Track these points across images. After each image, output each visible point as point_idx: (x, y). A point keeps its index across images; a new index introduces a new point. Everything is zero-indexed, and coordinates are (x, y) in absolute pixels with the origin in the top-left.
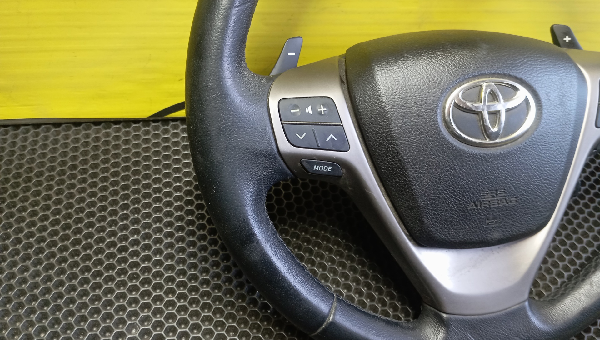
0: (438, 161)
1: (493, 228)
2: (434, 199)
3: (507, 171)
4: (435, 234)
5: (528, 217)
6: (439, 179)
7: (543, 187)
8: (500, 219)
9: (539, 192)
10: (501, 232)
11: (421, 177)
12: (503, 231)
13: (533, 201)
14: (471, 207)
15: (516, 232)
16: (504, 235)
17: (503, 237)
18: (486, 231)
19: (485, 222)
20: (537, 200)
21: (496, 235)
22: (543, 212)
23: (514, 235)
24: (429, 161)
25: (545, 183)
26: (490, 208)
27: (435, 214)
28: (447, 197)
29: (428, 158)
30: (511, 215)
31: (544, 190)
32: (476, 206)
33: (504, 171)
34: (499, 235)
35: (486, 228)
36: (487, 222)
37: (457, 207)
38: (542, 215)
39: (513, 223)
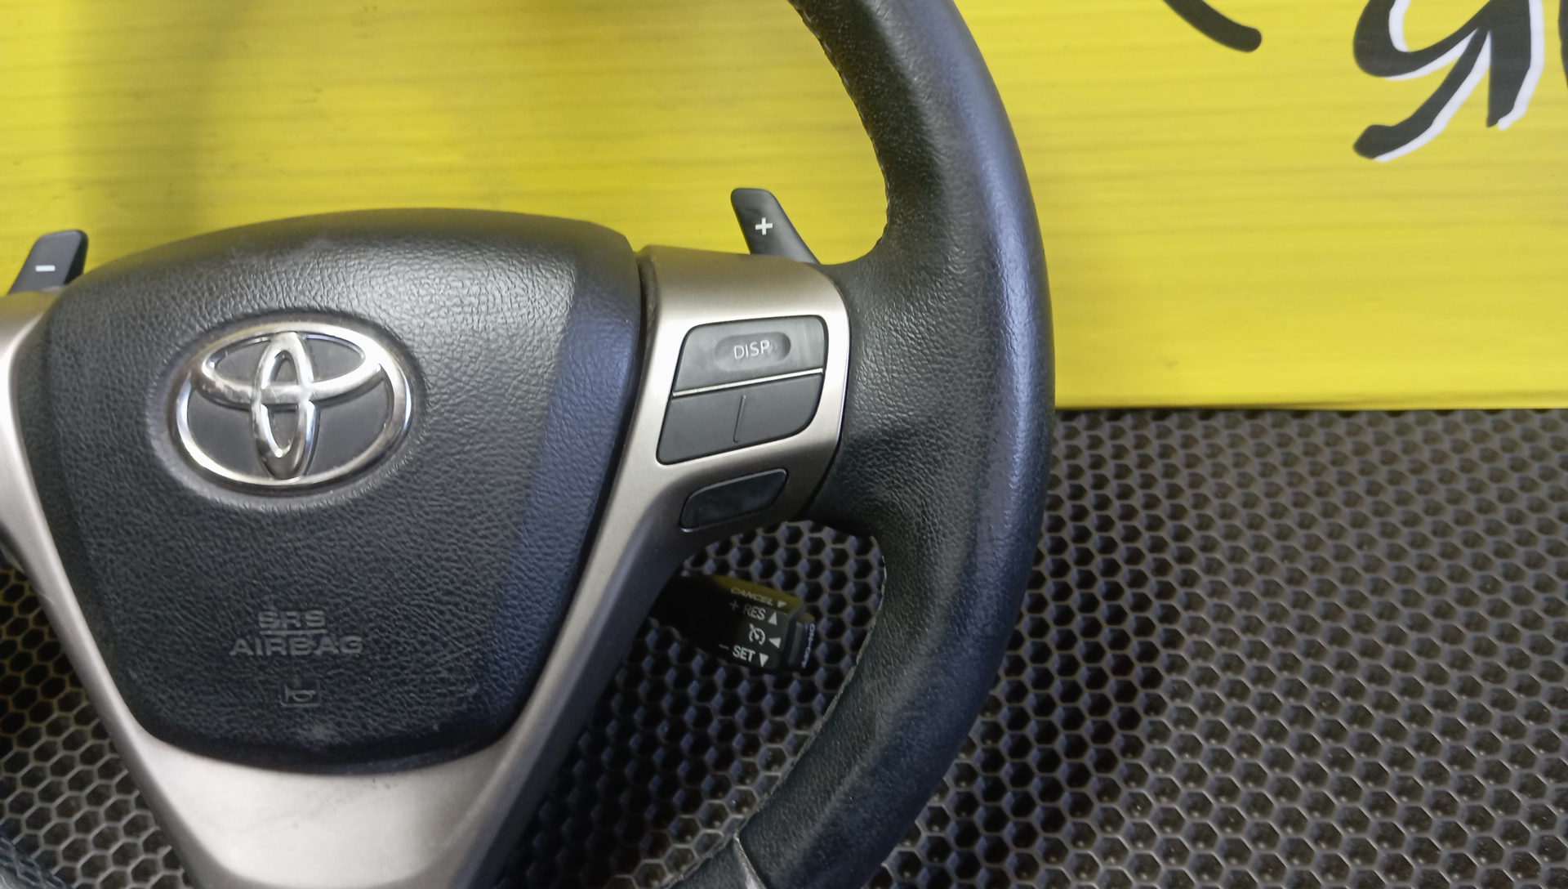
0: (146, 523)
1: (306, 710)
2: (144, 620)
3: (324, 561)
4: (160, 710)
5: (408, 692)
6: (154, 571)
7: (442, 613)
8: (322, 688)
9: (433, 627)
10: (330, 725)
11: (112, 561)
12: (339, 724)
13: (416, 650)
14: (242, 646)
15: (376, 730)
16: (342, 734)
17: (339, 739)
18: (289, 718)
19: (284, 695)
20: (428, 648)
21: (320, 733)
22: (453, 684)
23: (374, 738)
24: (129, 523)
25: (448, 603)
26: (289, 655)
27: (151, 659)
28: (176, 618)
29: (126, 514)
30: (354, 682)
31: (448, 622)
32: (253, 647)
33: (315, 560)
34: (327, 732)
35: (287, 709)
36: (287, 692)
37: (203, 646)
38: (452, 693)
39: (362, 704)
